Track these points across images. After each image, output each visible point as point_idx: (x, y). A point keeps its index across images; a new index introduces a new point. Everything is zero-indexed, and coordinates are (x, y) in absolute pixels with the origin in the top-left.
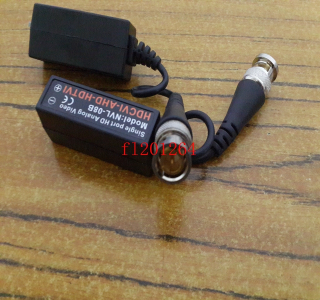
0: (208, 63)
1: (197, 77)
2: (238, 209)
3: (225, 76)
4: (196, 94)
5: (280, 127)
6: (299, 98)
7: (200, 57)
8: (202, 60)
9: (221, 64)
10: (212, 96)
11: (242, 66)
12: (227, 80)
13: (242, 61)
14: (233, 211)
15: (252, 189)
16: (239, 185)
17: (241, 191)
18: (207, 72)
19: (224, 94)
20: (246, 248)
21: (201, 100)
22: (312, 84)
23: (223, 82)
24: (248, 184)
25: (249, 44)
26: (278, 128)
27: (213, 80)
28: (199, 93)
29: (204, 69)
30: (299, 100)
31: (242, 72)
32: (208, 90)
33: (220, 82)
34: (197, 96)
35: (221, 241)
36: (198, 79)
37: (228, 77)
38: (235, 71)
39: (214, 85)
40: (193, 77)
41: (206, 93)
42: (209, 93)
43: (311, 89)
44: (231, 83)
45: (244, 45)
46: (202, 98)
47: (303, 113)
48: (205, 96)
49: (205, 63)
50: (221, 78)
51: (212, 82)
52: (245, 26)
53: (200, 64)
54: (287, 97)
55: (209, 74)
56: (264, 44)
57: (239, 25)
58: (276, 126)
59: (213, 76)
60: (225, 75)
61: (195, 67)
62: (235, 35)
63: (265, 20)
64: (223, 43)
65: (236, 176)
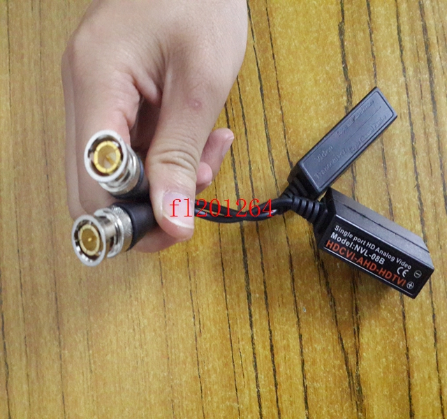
0: (239, 395)
1: (258, 408)
2: (377, 343)
3: (251, 368)
4: (278, 406)
5: (295, 296)
6: (261, 271)
7: (232, 408)
8: (236, 404)
9: (237, 375)
10: (276, 385)
11: (235, 346)
12: (255, 366)
13: (229, 346)
14: (379, 348)
15: (358, 328)
16: (358, 344)
17: (362, 340)
18: (250, 395)
19: (272, 368)
20: (404, 333)
21: (283, 399)
22: (242, 253)
23: (259, 371)
24: (355, 333)
25: (205, 339)
26: (297, 298)
27: (258, 386)
28: (275, 403)
29: (246, 400)
30: (264, 271)
31: (243, 345)
32: (270, 391)
33: (259, 376)
34: (280, 404)
35: (404, 358)
36: (260, 406)
37: (252, 365)
38: (243, 356)
39: (263, 382)
40: (258, 414)
41: (275, 393)
42: (274, 389)
43: (249, 255)
44: (258, 360)
45: (208, 346)
46: (281, 396)
47: (276, 268)
48: (278, 393)
49: (240, 400)
50: (255, 374)
51: (260, 386)
52: (181, 346)
53: (241, 407)
54: (263, 287)
55: (252, 392)
56: (203, 316)
57: (182, 354)
58: (295, 300)
59: (253, 386)
60: (249, 369)
61: (246, 413)
62: (195, 359)
63: (167, 316)
64: (209, 377)
65: (351, 347)
